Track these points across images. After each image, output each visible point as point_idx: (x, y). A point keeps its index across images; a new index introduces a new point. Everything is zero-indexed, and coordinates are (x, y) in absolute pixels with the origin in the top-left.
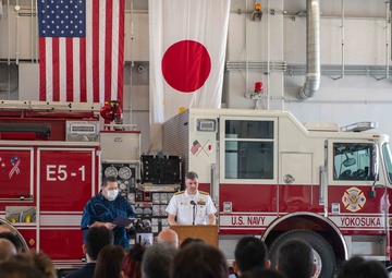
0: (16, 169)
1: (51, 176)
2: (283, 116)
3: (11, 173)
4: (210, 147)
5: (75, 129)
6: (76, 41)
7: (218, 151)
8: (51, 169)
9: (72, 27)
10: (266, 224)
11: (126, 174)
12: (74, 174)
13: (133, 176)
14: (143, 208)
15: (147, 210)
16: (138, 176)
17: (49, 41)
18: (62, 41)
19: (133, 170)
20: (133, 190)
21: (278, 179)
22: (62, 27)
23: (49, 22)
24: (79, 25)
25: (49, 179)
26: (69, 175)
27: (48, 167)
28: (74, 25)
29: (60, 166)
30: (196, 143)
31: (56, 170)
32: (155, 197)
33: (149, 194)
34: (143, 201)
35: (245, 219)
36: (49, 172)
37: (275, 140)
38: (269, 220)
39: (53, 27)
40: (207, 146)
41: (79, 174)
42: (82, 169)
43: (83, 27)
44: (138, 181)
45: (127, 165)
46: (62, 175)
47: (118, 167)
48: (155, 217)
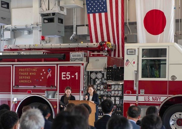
0: (50, 74)
1: (64, 77)
2: (171, 46)
3: (48, 76)
4: (134, 63)
5: (73, 56)
6: (103, 14)
7: (138, 64)
8: (64, 74)
9: (101, 8)
10: (162, 100)
11: (100, 76)
12: (73, 77)
13: (103, 77)
14: (107, 92)
15: (109, 93)
16: (105, 77)
17: (91, 15)
18: (97, 15)
19: (103, 74)
20: (103, 84)
21: (168, 78)
22: (97, 9)
23: (91, 7)
24: (104, 7)
25: (63, 79)
26: (71, 77)
27: (63, 73)
28: (101, 7)
29: (68, 73)
30: (127, 60)
31: (66, 74)
32: (113, 87)
33: (110, 86)
34: (107, 89)
35: (151, 98)
36: (63, 76)
37: (167, 58)
38: (163, 99)
39: (93, 9)
40: (133, 62)
41: (75, 76)
42: (77, 74)
43: (106, 7)
44: (105, 79)
45: (101, 72)
46: (68, 77)
47: (96, 73)
48: (113, 96)
